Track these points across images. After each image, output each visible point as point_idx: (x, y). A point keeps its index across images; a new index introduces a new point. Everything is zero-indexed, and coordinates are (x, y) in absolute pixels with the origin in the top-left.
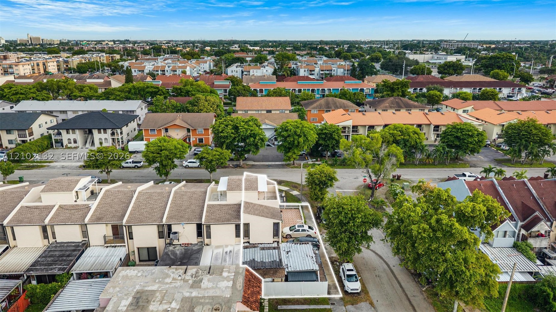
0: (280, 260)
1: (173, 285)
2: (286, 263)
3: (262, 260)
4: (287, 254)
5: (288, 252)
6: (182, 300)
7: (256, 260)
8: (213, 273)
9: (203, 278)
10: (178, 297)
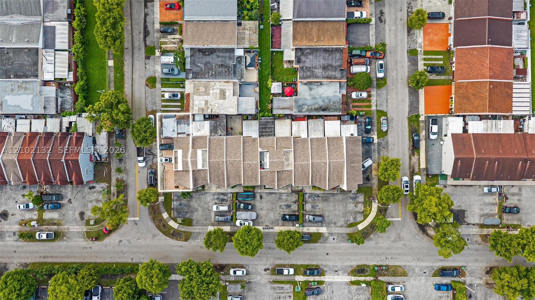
0: (177, 125)
2: (175, 123)
3: (184, 125)
4: (174, 129)
5: (174, 131)
9: (205, 106)
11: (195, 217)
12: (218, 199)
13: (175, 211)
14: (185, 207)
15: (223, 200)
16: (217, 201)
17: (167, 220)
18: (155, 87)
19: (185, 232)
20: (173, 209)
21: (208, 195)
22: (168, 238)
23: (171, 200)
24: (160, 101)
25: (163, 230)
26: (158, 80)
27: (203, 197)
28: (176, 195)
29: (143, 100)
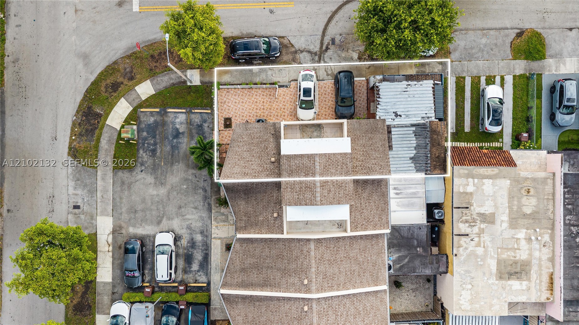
0: (413, 125)
1: (489, 244)
2: (420, 119)
3: (413, 149)
4: (400, 116)
5: (397, 115)
6: (513, 229)
7: (413, 155)
8: (469, 203)
9: (477, 213)
10: (508, 234)
11: (140, 176)
12: (193, 244)
13: (159, 118)
14: (168, 148)
15: (189, 259)
16: (184, 242)
17: (133, 96)
18: (515, 58)
19: (97, 147)
20: (164, 113)
21: (205, 214)
22: (79, 98)
23: (190, 107)
24: (475, 73)
25: (103, 84)
26: (535, 66)
27: (198, 199)
28: (205, 121)
29: (479, 23)
